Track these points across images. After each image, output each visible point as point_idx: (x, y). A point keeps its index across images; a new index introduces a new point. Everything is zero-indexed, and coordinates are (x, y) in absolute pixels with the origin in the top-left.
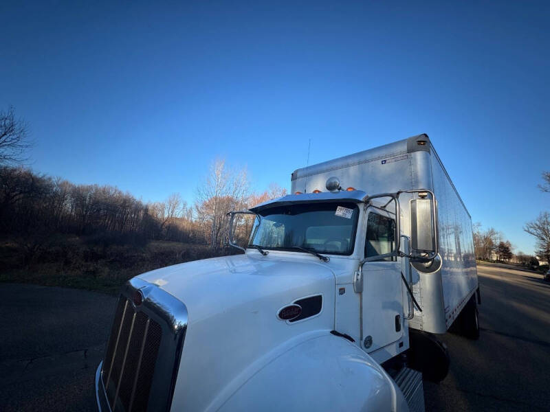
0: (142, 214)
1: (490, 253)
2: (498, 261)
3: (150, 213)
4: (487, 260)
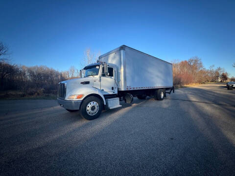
0: (59, 77)
1: (218, 78)
2: (221, 82)
3: (63, 76)
4: (216, 82)
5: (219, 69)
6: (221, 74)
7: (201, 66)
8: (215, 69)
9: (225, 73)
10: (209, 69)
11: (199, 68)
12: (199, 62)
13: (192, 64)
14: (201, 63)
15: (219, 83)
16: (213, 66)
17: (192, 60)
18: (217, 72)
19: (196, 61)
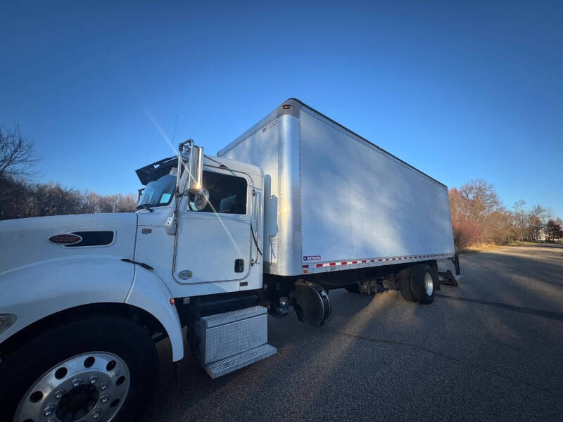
1: (538, 233)
4: (534, 241)
5: (539, 210)
6: (545, 221)
7: (496, 203)
8: (528, 209)
9: (555, 219)
10: (513, 210)
11: (491, 206)
12: (488, 193)
13: (471, 197)
14: (493, 196)
15: (542, 244)
16: (523, 203)
17: (471, 188)
18: (534, 219)
19: (480, 189)
